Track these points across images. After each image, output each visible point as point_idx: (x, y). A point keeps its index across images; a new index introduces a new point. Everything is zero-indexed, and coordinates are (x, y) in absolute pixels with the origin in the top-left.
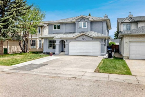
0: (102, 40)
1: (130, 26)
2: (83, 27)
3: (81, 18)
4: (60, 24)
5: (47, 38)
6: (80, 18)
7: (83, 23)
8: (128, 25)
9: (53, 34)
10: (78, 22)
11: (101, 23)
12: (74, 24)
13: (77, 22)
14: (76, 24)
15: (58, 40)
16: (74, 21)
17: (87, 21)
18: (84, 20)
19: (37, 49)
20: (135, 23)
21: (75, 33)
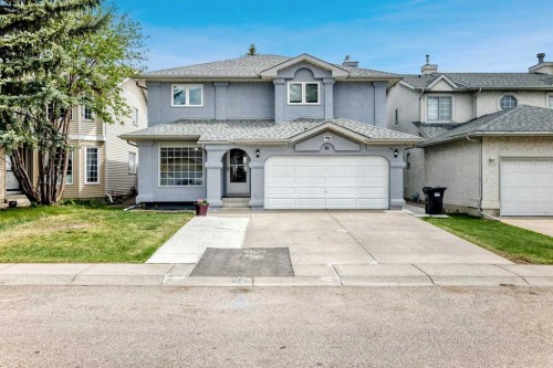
0: (396, 151)
1: (450, 106)
2: (304, 102)
3: (298, 64)
4: (202, 83)
5: (154, 141)
6: (294, 66)
7: (304, 84)
8: (445, 103)
9: (176, 122)
10: (287, 79)
11: (371, 90)
12: (270, 85)
13: (283, 81)
14: (277, 87)
15: (217, 148)
16: (273, 73)
17: (322, 79)
18: (309, 74)
19: (81, 187)
20: (466, 96)
21: (272, 121)
